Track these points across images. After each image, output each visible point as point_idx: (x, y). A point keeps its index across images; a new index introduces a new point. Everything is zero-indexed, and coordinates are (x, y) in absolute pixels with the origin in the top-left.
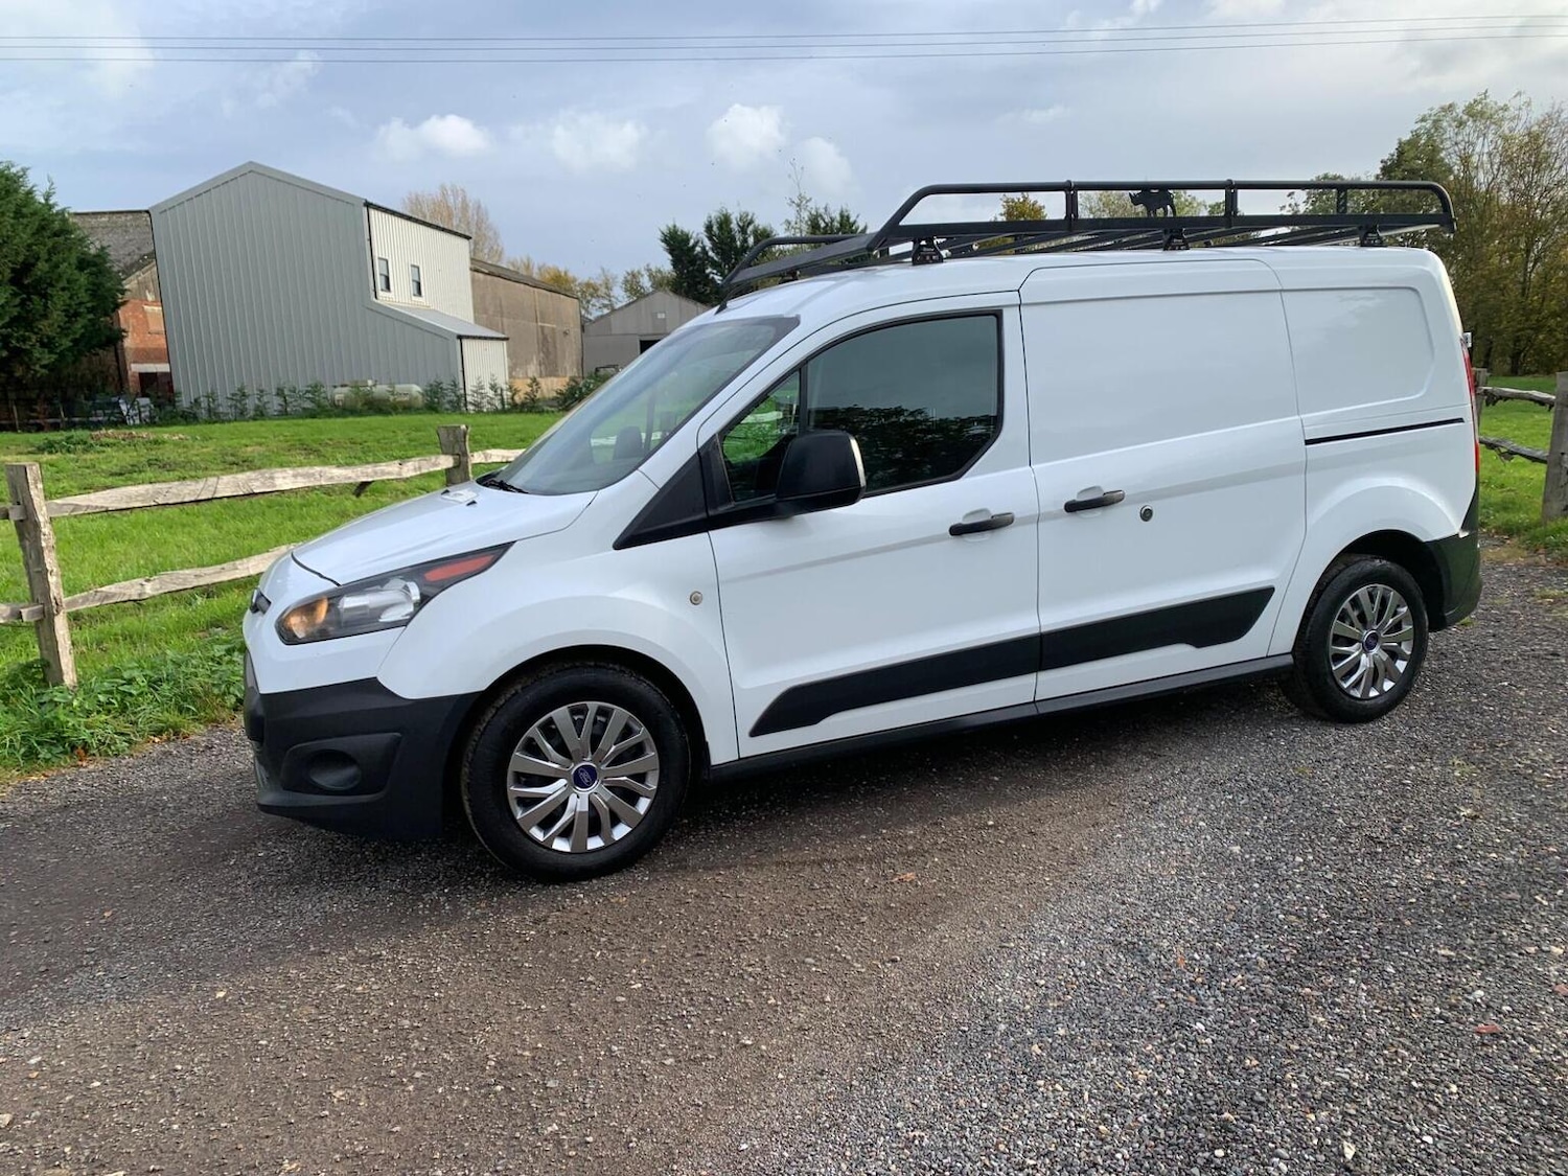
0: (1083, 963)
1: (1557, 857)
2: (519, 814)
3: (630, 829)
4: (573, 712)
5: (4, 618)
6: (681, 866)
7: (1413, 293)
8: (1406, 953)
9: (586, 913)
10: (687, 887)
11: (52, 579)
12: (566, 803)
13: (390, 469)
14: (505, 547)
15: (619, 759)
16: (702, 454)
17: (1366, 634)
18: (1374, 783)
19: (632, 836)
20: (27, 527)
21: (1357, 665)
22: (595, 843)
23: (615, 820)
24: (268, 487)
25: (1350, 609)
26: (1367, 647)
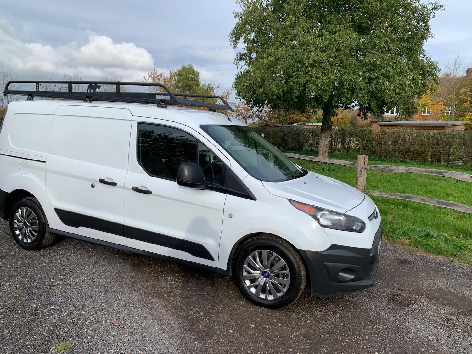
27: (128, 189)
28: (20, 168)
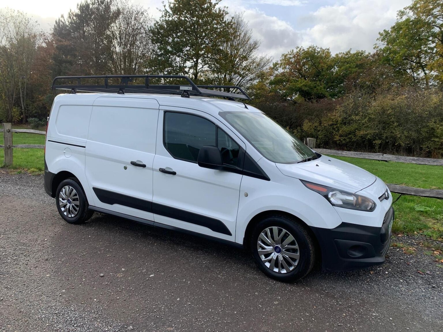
27: (156, 170)
28: (64, 153)
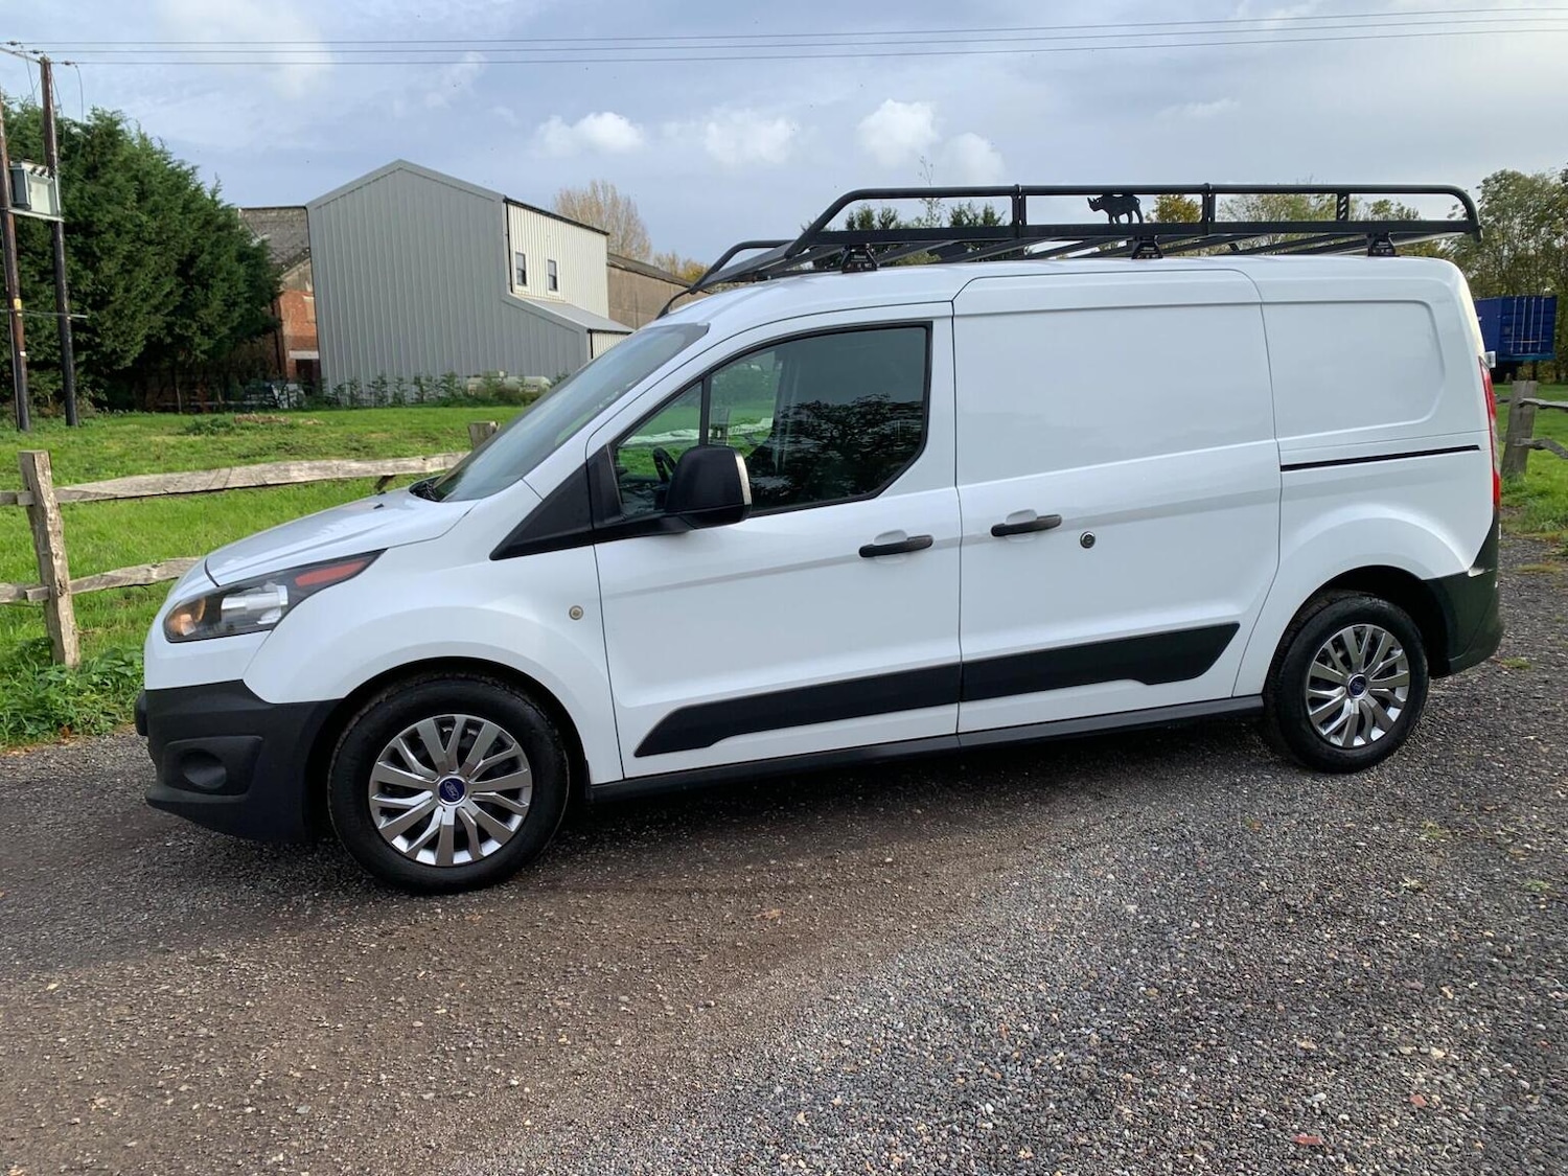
0: (901, 1025)
1: (1490, 944)
2: (382, 823)
3: (500, 846)
4: (441, 724)
5: (10, 598)
6: (554, 886)
7: (1424, 309)
8: (1261, 1042)
9: (435, 929)
10: (546, 909)
11: (57, 563)
12: (431, 815)
13: (413, 464)
14: (377, 554)
15: (488, 774)
16: (589, 465)
17: (1351, 677)
18: (1325, 843)
19: (503, 853)
20: (36, 511)
21: (1339, 711)
22: (462, 857)
23: (484, 837)
24: (283, 479)
25: (1331, 650)
26: (1353, 691)
